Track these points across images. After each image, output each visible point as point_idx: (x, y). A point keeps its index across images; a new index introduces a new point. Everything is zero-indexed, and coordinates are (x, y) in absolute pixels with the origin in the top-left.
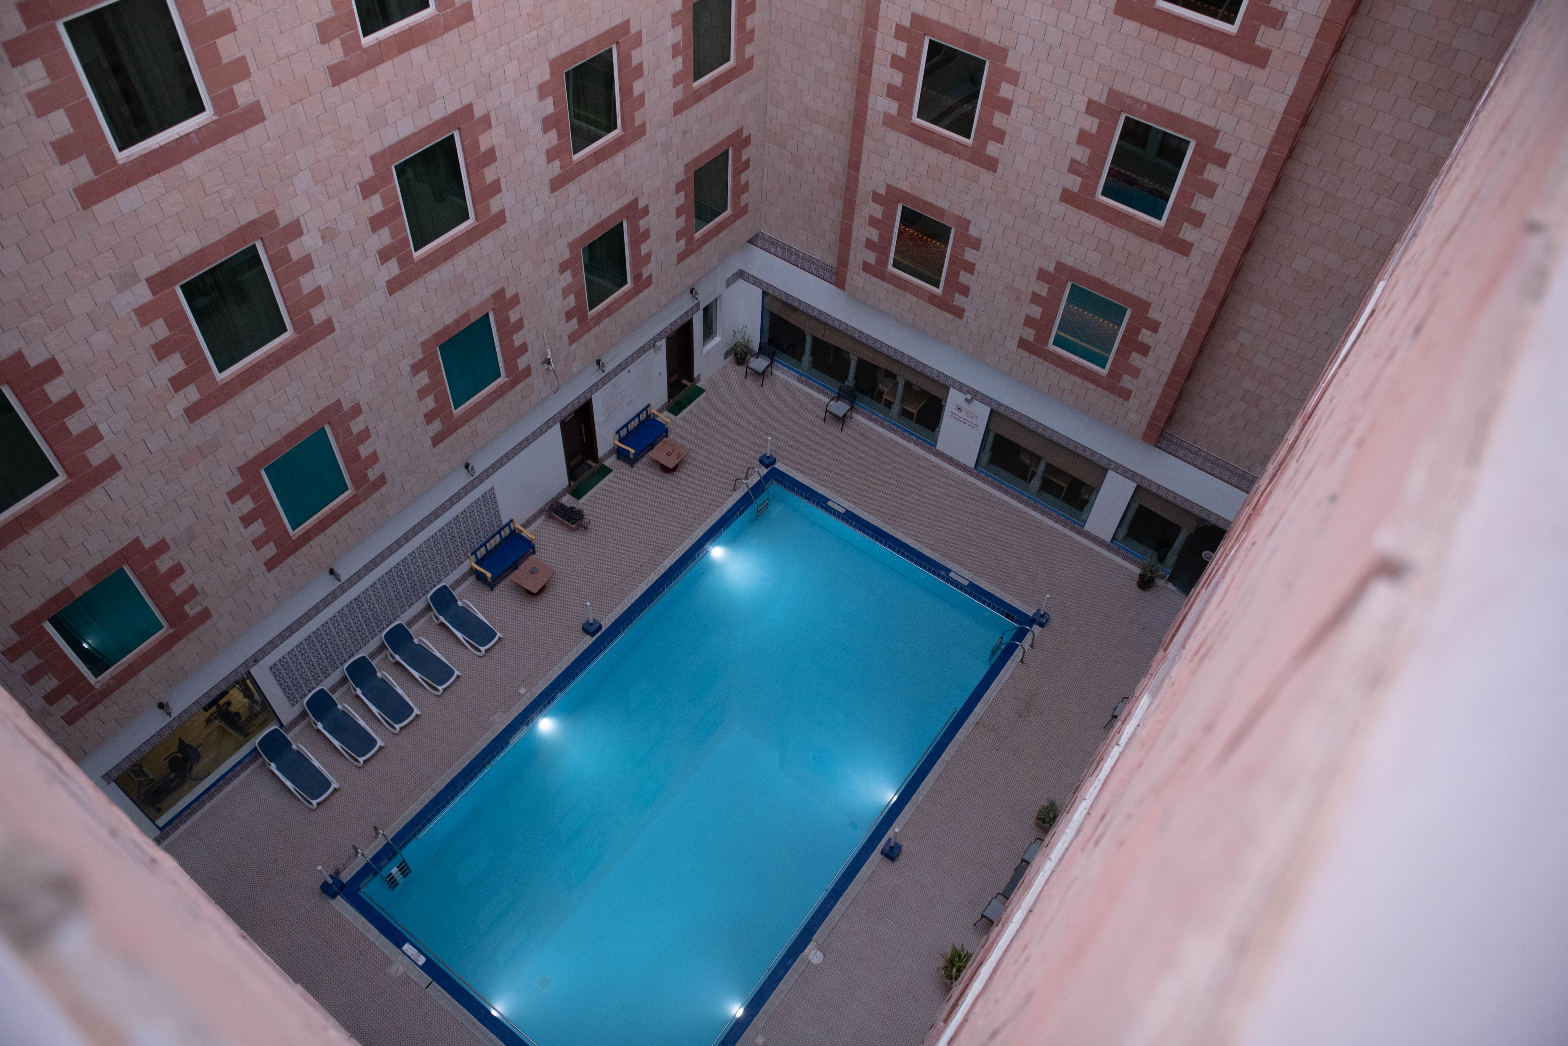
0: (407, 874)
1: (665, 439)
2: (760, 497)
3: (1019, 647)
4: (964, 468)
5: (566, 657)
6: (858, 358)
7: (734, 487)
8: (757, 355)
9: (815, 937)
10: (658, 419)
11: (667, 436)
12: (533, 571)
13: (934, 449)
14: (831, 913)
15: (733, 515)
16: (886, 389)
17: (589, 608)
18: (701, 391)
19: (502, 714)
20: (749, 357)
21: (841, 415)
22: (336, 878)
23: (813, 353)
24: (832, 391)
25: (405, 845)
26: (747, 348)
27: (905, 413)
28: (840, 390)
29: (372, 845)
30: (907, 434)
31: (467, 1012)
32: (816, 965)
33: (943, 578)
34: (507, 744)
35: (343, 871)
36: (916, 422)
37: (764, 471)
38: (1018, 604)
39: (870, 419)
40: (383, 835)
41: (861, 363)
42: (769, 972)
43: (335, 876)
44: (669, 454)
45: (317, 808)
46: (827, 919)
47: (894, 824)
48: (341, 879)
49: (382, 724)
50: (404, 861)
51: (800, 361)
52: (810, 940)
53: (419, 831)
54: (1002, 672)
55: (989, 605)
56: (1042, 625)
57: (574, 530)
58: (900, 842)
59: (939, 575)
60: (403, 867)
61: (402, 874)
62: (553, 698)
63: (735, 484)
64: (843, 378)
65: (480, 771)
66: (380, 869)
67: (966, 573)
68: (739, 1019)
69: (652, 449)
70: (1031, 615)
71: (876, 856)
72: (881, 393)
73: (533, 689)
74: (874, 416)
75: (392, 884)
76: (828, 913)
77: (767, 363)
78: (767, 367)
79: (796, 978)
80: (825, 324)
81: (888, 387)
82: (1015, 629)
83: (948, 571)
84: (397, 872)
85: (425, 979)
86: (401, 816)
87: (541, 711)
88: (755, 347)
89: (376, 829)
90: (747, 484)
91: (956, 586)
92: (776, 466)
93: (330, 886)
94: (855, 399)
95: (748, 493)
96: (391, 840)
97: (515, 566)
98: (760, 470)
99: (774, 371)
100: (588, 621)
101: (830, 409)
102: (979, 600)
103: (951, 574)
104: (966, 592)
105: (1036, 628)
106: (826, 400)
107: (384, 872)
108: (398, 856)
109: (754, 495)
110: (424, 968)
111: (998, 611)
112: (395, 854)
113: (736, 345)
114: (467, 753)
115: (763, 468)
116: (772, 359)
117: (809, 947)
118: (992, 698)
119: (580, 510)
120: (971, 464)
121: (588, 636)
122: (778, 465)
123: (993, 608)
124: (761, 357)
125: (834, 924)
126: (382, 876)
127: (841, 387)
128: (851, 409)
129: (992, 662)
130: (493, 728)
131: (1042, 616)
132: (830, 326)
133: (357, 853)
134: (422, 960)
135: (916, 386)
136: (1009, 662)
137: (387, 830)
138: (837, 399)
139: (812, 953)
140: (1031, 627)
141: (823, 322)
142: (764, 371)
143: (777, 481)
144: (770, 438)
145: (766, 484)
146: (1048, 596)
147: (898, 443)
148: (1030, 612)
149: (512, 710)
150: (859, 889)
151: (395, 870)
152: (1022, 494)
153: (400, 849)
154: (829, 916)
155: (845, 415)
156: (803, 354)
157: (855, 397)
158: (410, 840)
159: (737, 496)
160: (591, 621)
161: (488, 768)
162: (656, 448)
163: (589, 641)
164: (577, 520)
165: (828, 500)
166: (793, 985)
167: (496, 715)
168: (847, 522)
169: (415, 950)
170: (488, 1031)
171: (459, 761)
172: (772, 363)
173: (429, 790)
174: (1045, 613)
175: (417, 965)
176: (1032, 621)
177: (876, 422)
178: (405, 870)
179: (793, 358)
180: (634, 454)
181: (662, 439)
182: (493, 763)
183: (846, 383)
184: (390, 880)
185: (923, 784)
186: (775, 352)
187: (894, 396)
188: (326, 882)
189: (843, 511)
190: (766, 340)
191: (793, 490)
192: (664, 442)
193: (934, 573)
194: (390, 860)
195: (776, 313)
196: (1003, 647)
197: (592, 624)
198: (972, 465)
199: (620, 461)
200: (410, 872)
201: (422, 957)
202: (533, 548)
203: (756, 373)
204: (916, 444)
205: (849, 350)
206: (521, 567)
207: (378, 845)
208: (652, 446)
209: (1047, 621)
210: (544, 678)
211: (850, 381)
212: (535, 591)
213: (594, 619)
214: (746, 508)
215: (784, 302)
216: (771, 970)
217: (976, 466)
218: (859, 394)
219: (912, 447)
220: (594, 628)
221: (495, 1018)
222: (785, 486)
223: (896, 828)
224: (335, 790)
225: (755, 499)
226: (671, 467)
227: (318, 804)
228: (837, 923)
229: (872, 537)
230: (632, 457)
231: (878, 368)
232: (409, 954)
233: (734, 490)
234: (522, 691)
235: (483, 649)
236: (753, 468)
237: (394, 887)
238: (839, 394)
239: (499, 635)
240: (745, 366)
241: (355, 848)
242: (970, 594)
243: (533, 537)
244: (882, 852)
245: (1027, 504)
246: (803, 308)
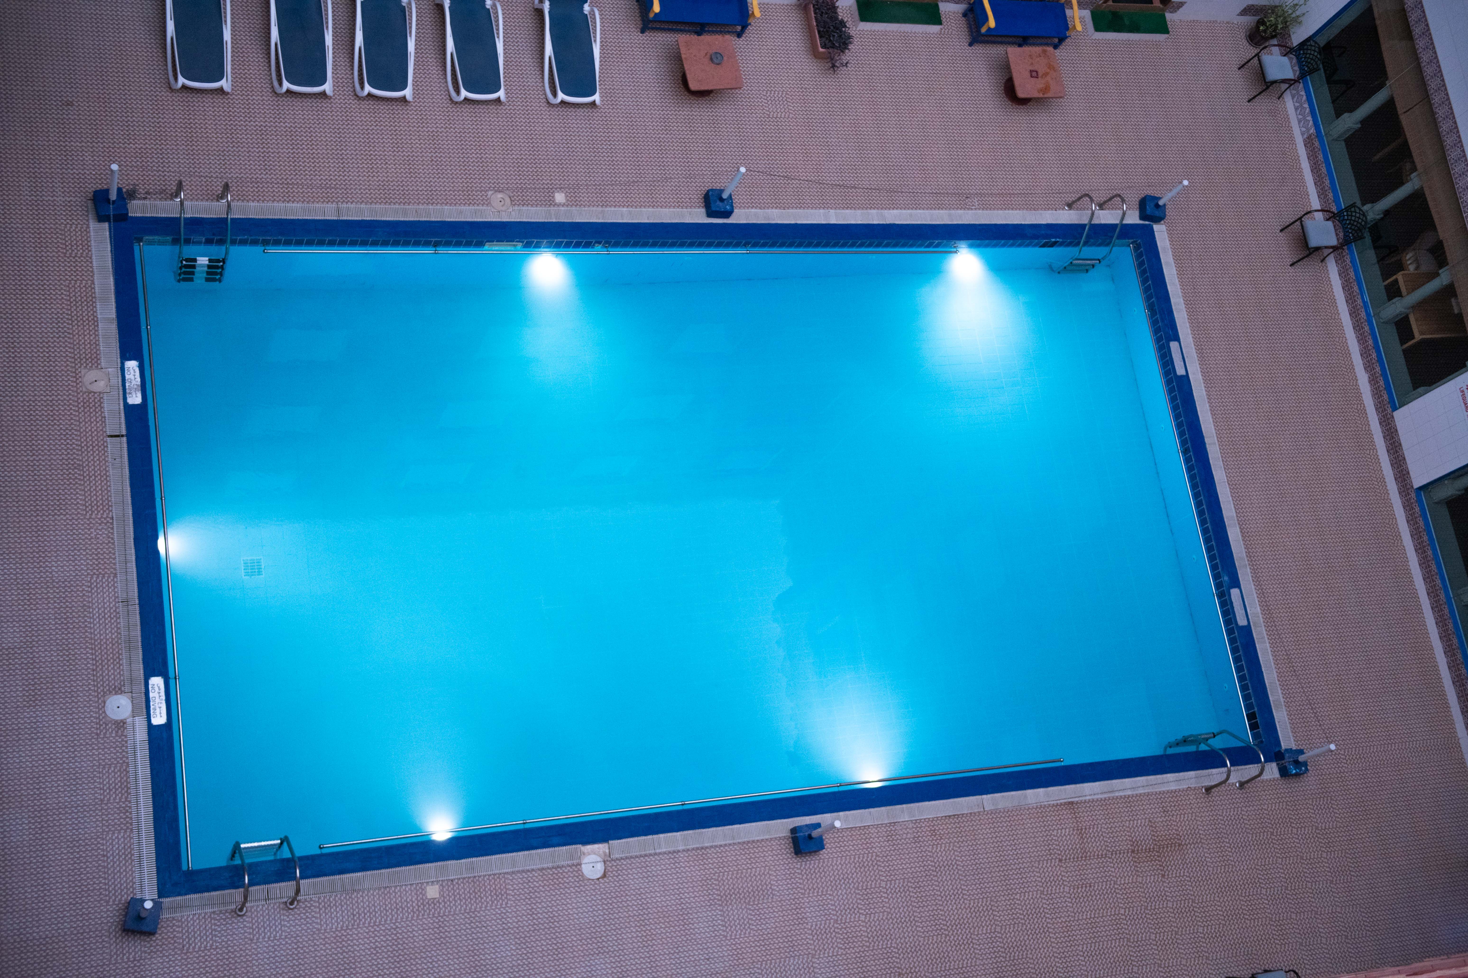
0: (214, 280)
1: (1050, 49)
2: (1093, 248)
3: (1224, 769)
4: (1402, 474)
5: (651, 209)
6: (1422, 188)
7: (1074, 202)
8: (1288, 51)
9: (614, 843)
10: (1068, 12)
11: (1056, 47)
12: (716, 58)
13: (1389, 410)
14: (662, 836)
15: (1035, 237)
16: (1412, 268)
17: (739, 177)
18: (1162, 28)
19: (508, 200)
20: (1275, 41)
21: (1313, 243)
22: (124, 199)
23: (1365, 122)
24: (1336, 200)
25: (243, 242)
26: (1286, 27)
27: (1402, 326)
28: (1347, 209)
29: (205, 203)
30: (1374, 355)
31: (131, 512)
32: (583, 875)
33: (1218, 586)
34: (480, 244)
35: (139, 199)
36: (1404, 351)
37: (1133, 218)
38: (1281, 716)
39: (1347, 287)
40: (229, 206)
41: (1418, 197)
42: (521, 827)
43: (126, 196)
44: (1034, 74)
45: (178, 90)
46: (650, 837)
47: (841, 814)
48: (129, 206)
49: (352, 66)
50: (224, 261)
51: (1338, 115)
52: (605, 840)
53: (277, 243)
54: (1169, 775)
55: (1241, 679)
56: (1284, 772)
57: (816, 55)
58: (828, 839)
59: (1216, 577)
60: (217, 267)
61: (208, 273)
62: (588, 245)
63: (1079, 199)
64: (1370, 196)
65: (417, 244)
66: (188, 241)
67: (1255, 610)
68: (432, 842)
69: (1020, 45)
70: (1284, 745)
71: (781, 827)
72: (1400, 267)
73: (574, 208)
74: (1356, 288)
75: (185, 273)
76: (657, 833)
77: (1289, 74)
78: (1284, 81)
79: (545, 866)
80: (1426, 97)
81: (1417, 268)
82: (1242, 741)
83: (1236, 583)
84: (202, 266)
85: (118, 423)
86: (270, 204)
87: (558, 246)
88: (1298, 36)
89: (226, 187)
90: (1093, 214)
91: (1225, 613)
92: (1156, 227)
93: (108, 200)
94: (1355, 240)
95: (1083, 226)
96: (232, 219)
97: (700, 29)
98: (1128, 212)
99: (1288, 97)
100: (722, 191)
101: (1308, 222)
102: (1236, 660)
103: (1235, 592)
104: (1230, 632)
105: (1272, 771)
106: (1315, 203)
107: (188, 251)
108: (223, 248)
109: (1088, 237)
110: (129, 409)
111: (1246, 698)
112: (221, 242)
113: (1274, 9)
114: (421, 207)
115: (1137, 213)
116: (1302, 76)
117: (596, 847)
118: (1121, 794)
119: (850, 37)
120: (1419, 480)
121: (703, 210)
122: (1160, 230)
123: (1244, 688)
124: (1290, 59)
125: (652, 852)
126: (180, 252)
127: (1353, 205)
128: (1335, 248)
129: (1170, 751)
130: (480, 207)
131: (1297, 763)
132: (1431, 105)
133: (177, 195)
134: (135, 399)
135: (1458, 304)
136: (1192, 773)
137: (240, 203)
138: (1331, 216)
139: (593, 858)
140: (1266, 761)
141: (1426, 91)
142: (1275, 82)
143: (1136, 249)
144: (1186, 183)
145: (1119, 238)
146: (1333, 747)
147: (1348, 354)
148: (1287, 741)
149: (525, 208)
150: (723, 843)
151: (203, 261)
152: (1445, 586)
153: (233, 242)
154: (655, 836)
155: (1317, 249)
156: (1351, 110)
157: (1359, 238)
158: (255, 243)
159: (1066, 217)
160: (725, 196)
161: (429, 251)
162: (1027, 49)
163: (697, 216)
164: (833, 47)
165: (1177, 339)
166: (533, 870)
167: (500, 196)
168: (1170, 391)
169: (139, 379)
170: (134, 558)
171: (402, 206)
172: (1295, 81)
173: (334, 205)
174: (1305, 764)
175: (125, 399)
176: (1277, 755)
177: (1350, 300)
178: (216, 274)
179: (1333, 102)
180: (989, 29)
181: (1047, 44)
182: (441, 250)
183: (1366, 208)
184: (186, 266)
185: (927, 803)
186: (1318, 70)
187: (1412, 290)
188: (106, 192)
189: (1180, 371)
190: (1322, 41)
191: (1144, 281)
192: (1044, 51)
193: (1214, 568)
194: (209, 242)
195: (1376, 15)
196: (1203, 747)
197: (722, 200)
198: (1417, 482)
199: (963, 22)
200: (220, 281)
201: (139, 395)
202: (744, 27)
203: (1261, 72)
204: (1373, 381)
205: (1419, 165)
206: (706, 38)
207: (213, 210)
208: (1023, 41)
209: (1297, 775)
210: (600, 209)
211: (1374, 211)
212: (693, 86)
213: (730, 196)
214: (1061, 244)
215: (1404, 10)
216: (527, 826)
217: (1421, 488)
218: (1368, 240)
219: (1363, 379)
220: (719, 206)
221: (157, 552)
222: (1140, 264)
223: (838, 820)
224: (221, 90)
225: (1086, 243)
226: (1021, 94)
227: (184, 87)
228: (655, 854)
229: (1183, 443)
230: (984, 30)
231: (1434, 228)
232: (127, 377)
233: (1070, 206)
234: (560, 197)
235: (561, 96)
236: (1123, 201)
237: (184, 280)
238: (1341, 212)
239: (596, 97)
240: (1256, 52)
241: (180, 186)
242: (1232, 641)
243: (757, 13)
244: (794, 831)
245: (1436, 607)
246: (1420, 44)
